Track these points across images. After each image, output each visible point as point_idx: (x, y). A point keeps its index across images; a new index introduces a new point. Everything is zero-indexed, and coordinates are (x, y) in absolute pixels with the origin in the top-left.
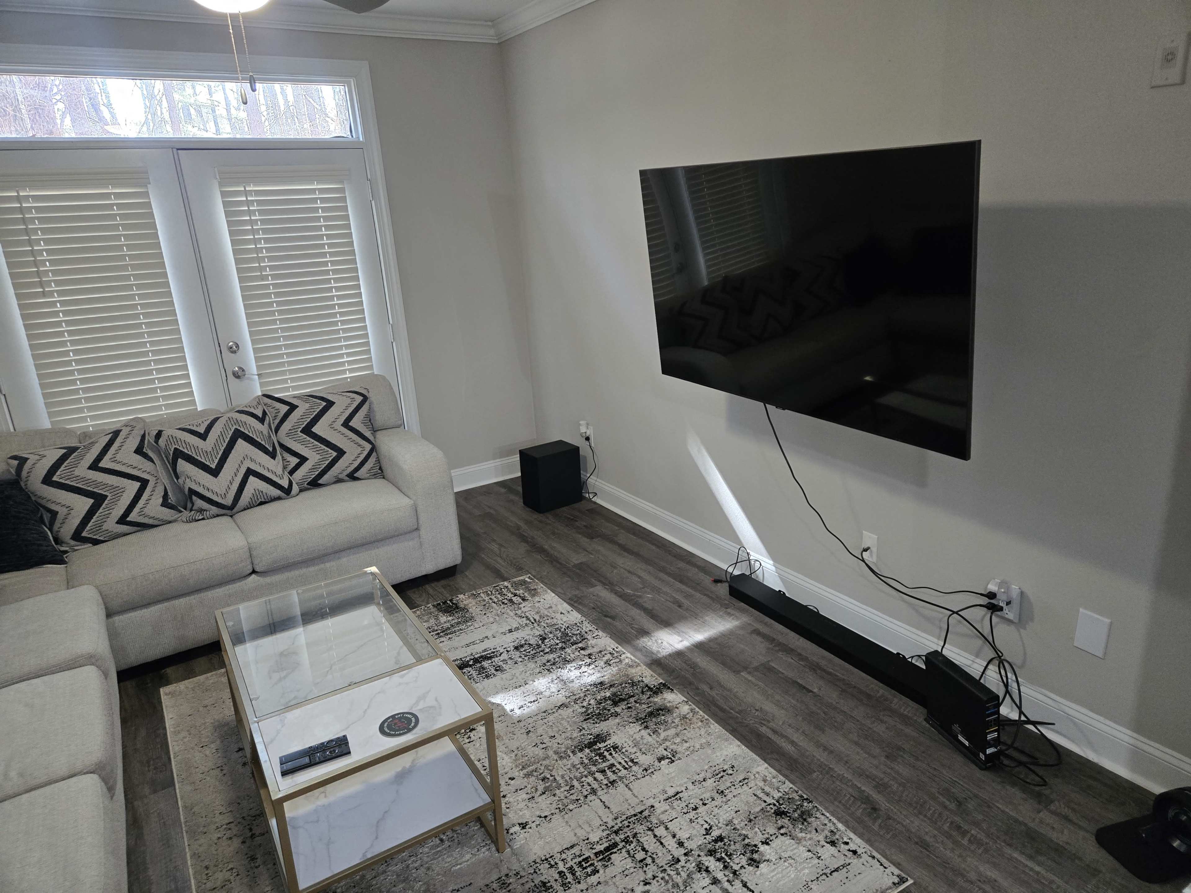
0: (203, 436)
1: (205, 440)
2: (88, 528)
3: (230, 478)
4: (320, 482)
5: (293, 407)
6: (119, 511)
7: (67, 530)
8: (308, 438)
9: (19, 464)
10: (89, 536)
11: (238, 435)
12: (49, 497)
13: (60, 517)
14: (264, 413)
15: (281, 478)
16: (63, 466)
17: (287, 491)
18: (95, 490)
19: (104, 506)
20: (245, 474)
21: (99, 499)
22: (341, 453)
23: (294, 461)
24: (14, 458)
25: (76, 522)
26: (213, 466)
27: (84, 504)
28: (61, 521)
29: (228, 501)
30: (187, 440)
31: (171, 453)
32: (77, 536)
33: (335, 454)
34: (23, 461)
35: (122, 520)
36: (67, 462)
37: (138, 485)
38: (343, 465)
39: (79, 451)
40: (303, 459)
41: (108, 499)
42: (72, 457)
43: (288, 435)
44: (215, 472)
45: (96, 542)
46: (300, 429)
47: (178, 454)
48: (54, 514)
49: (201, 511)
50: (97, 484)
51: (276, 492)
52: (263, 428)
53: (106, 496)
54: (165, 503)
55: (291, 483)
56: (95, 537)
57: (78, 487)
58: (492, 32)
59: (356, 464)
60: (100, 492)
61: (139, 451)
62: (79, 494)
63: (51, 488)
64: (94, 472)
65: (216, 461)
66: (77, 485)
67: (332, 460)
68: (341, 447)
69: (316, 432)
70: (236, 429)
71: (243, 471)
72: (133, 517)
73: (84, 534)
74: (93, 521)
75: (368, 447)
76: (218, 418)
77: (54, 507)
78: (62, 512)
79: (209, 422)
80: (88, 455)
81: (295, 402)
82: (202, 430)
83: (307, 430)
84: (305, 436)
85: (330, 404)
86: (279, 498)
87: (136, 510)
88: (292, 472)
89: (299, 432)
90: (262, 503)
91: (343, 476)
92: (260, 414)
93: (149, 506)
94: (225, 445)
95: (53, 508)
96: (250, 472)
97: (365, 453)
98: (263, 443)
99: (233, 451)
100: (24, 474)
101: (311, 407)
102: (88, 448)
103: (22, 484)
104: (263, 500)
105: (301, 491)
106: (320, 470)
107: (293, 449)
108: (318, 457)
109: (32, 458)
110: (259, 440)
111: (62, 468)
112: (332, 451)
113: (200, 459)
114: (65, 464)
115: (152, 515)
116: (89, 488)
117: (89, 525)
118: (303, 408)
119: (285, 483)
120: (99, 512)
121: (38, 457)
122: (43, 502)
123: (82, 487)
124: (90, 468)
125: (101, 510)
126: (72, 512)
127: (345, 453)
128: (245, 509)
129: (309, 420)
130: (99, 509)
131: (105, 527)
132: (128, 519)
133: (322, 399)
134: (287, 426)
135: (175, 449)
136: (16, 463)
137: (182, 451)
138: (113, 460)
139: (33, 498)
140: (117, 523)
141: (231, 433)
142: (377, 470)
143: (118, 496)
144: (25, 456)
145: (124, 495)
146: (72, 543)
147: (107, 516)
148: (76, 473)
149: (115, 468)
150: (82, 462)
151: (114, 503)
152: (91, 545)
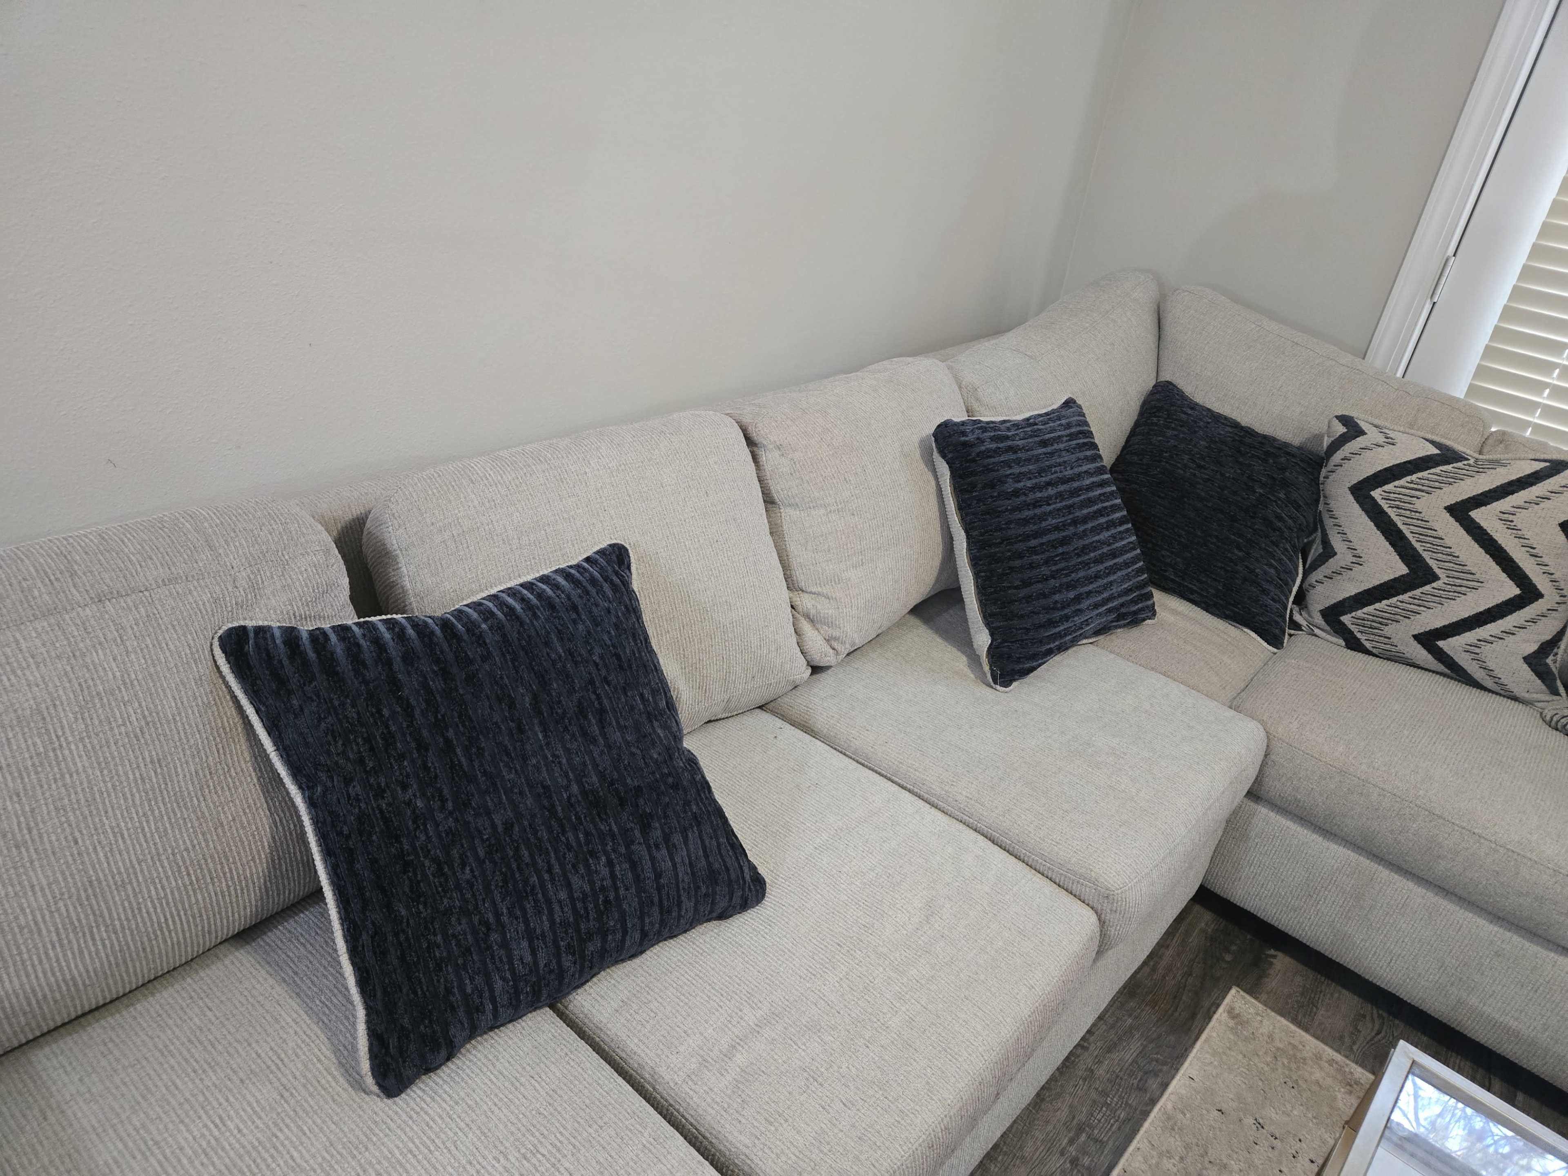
2: (1359, 613)
6: (1436, 618)
7: (1327, 593)
9: (1343, 435)
10: (1353, 628)
12: (1342, 521)
13: (1332, 564)
16: (1408, 478)
18: (1426, 555)
19: (1417, 592)
21: (1418, 576)
24: (1345, 420)
25: (1349, 588)
27: (1386, 567)
28: (1328, 572)
32: (1333, 613)
34: (1353, 430)
35: (1430, 639)
36: (1420, 475)
37: (1511, 590)
39: (1460, 465)
41: (1434, 585)
42: (1437, 470)
45: (1353, 644)
48: (1328, 553)
50: (1438, 543)
53: (1436, 578)
54: (1535, 660)
56: (1359, 635)
57: (1400, 532)
60: (1432, 563)
62: (1393, 545)
63: (1356, 506)
64: (1452, 520)
66: (1402, 528)
72: (1451, 646)
73: (1346, 619)
74: (1377, 606)
77: (1336, 543)
78: (1343, 556)
80: (1469, 481)
87: (1469, 637)
93: (1498, 645)
95: (1333, 543)
100: (1337, 456)
102: (1480, 468)
103: (1324, 472)
109: (1372, 436)
111: (1402, 482)
114: (1414, 477)
115: (1491, 665)
116: (1417, 545)
117: (1365, 610)
120: (1401, 597)
121: (1381, 439)
122: (1328, 522)
123: (1409, 536)
124: (1451, 509)
125: (1405, 597)
126: (1357, 568)
130: (1405, 591)
131: (1387, 631)
132: (1441, 643)
136: (1341, 429)
138: (1506, 519)
139: (1321, 507)
140: (1416, 637)
143: (1457, 591)
144: (1364, 426)
145: (1471, 595)
146: (1319, 620)
147: (1409, 614)
148: (1419, 505)
149: (1497, 536)
150: (1447, 489)
151: (1440, 599)
152: (1343, 644)
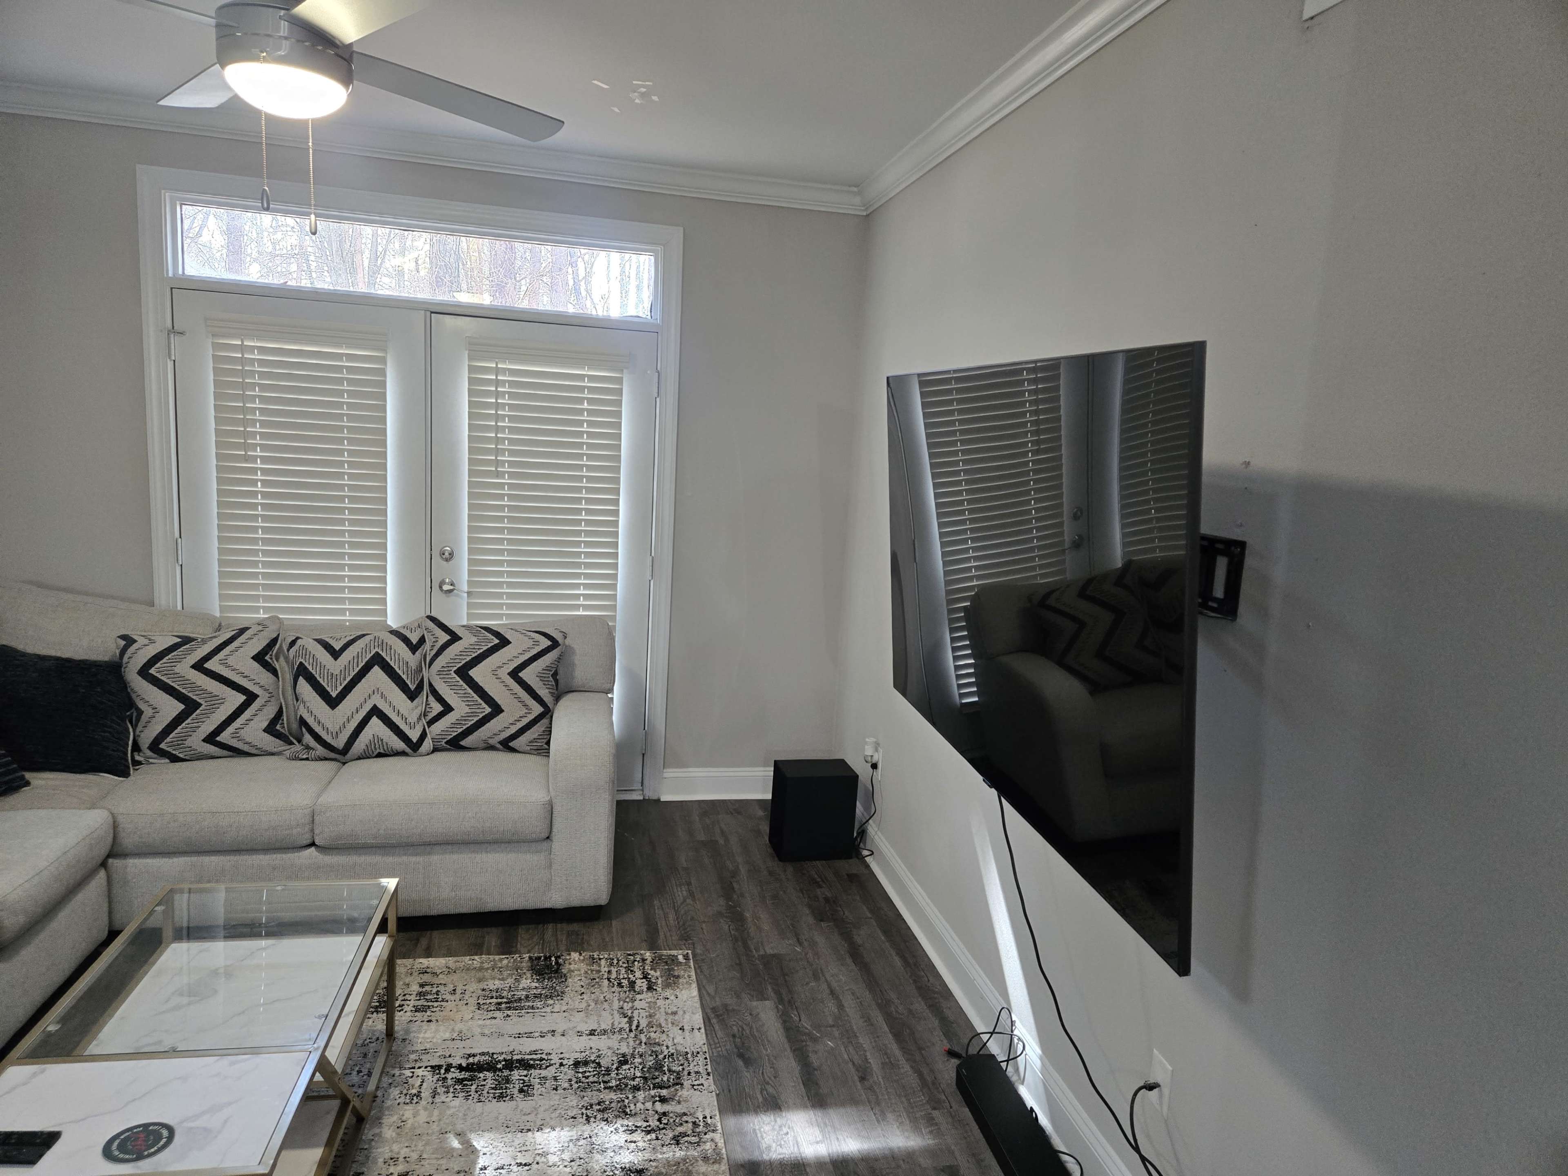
0: (336, 654)
1: (336, 659)
2: (168, 740)
3: (349, 714)
4: (463, 743)
5: (455, 638)
6: (209, 727)
7: (147, 736)
8: (461, 683)
9: (125, 645)
10: (168, 749)
11: (377, 660)
12: (140, 693)
13: (144, 718)
14: (422, 640)
15: (412, 727)
16: (167, 658)
17: (415, 747)
18: (190, 695)
19: (194, 716)
20: (369, 712)
21: (191, 706)
22: (497, 710)
23: (437, 708)
24: (123, 637)
25: (157, 728)
26: (334, 694)
27: (172, 708)
28: (144, 724)
29: (340, 743)
30: (318, 655)
31: (296, 667)
32: (154, 746)
33: (488, 710)
34: (129, 641)
35: (211, 739)
36: (173, 654)
37: (242, 698)
38: (498, 727)
39: (191, 643)
40: (448, 709)
41: (201, 709)
42: (181, 649)
43: (439, 673)
44: (333, 702)
45: (174, 759)
46: (455, 668)
47: (302, 672)
48: (140, 713)
49: (308, 748)
50: (194, 687)
51: (399, 744)
52: (413, 659)
53: (200, 705)
54: (270, 729)
55: (423, 736)
56: (174, 752)
57: (172, 687)
58: (857, 200)
59: (513, 729)
60: (194, 697)
61: (259, 658)
62: (171, 695)
63: (144, 681)
64: (196, 672)
65: (340, 688)
66: (172, 684)
67: (484, 717)
68: (499, 702)
69: (473, 677)
70: (377, 653)
71: (367, 708)
72: (223, 737)
73: (163, 746)
74: (176, 731)
75: (538, 709)
76: (364, 635)
77: (142, 706)
78: (148, 712)
79: (348, 638)
80: (199, 650)
81: (459, 632)
82: (337, 647)
83: (463, 672)
84: (458, 679)
85: (504, 642)
86: (403, 753)
87: (230, 729)
88: (431, 723)
89: (452, 672)
90: (380, 755)
91: (494, 742)
92: (414, 639)
93: (247, 729)
94: (357, 670)
95: (140, 706)
96: (376, 711)
97: (531, 717)
98: (404, 677)
99: (363, 680)
100: (125, 659)
101: (478, 643)
102: (204, 642)
104: (382, 751)
105: (435, 750)
106: (465, 727)
107: (440, 692)
108: (467, 710)
109: (141, 641)
110: (400, 672)
111: (164, 660)
112: (486, 706)
113: (322, 682)
114: (170, 656)
115: (248, 740)
116: (184, 691)
117: (171, 736)
118: (468, 639)
119: (414, 736)
120: (187, 722)
121: (146, 642)
122: (134, 696)
123: (177, 687)
124: (193, 667)
125: (189, 721)
126: (157, 715)
127: (502, 711)
128: (359, 758)
129: (468, 658)
130: (187, 718)
131: (188, 743)
132: (218, 739)
133: (497, 634)
134: (441, 661)
135: (301, 663)
136: (123, 643)
137: (306, 667)
138: (224, 662)
140: (204, 740)
141: (369, 656)
142: (541, 743)
143: (213, 708)
144: (135, 637)
145: (222, 707)
146: (149, 753)
147: (194, 730)
148: (177, 670)
149: (222, 673)
150: (189, 657)
151: (207, 715)
152: (167, 761)
